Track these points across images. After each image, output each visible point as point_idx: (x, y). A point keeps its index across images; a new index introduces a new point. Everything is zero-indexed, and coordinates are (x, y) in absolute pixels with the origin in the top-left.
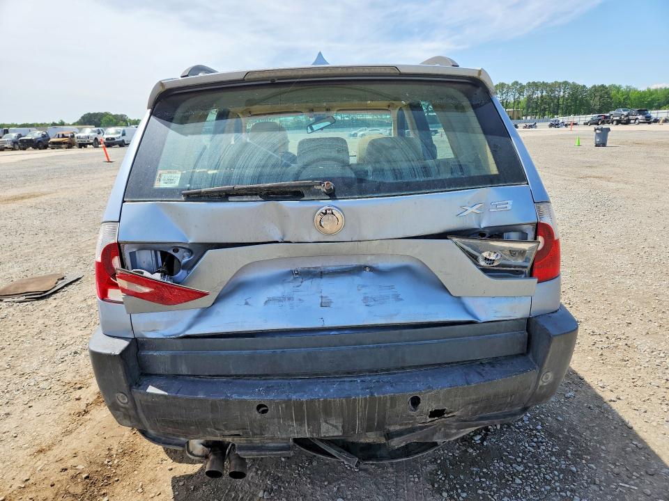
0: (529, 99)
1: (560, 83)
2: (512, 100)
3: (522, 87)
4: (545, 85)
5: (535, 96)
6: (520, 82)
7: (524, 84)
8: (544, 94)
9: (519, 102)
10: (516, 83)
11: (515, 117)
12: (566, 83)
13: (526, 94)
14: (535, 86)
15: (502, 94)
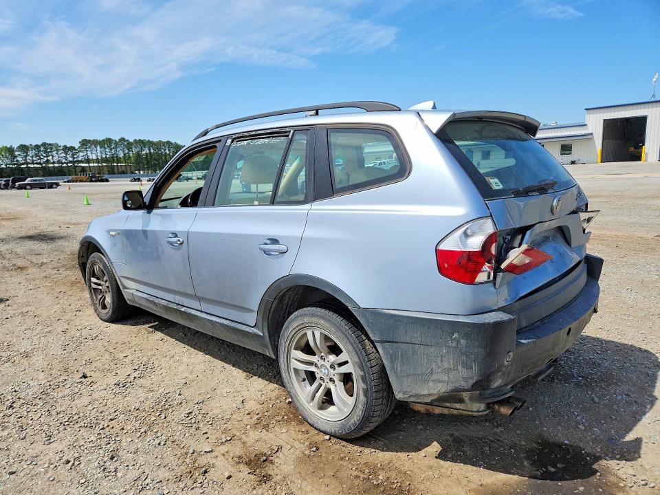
0: (138, 155)
1: (164, 143)
2: (122, 155)
3: (129, 143)
4: (150, 144)
5: (143, 153)
6: (126, 139)
7: (132, 140)
8: (152, 151)
9: (130, 157)
10: (123, 139)
11: (129, 171)
12: (168, 143)
13: (135, 150)
14: (142, 143)
15: (111, 149)
